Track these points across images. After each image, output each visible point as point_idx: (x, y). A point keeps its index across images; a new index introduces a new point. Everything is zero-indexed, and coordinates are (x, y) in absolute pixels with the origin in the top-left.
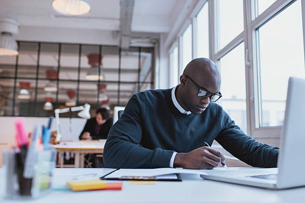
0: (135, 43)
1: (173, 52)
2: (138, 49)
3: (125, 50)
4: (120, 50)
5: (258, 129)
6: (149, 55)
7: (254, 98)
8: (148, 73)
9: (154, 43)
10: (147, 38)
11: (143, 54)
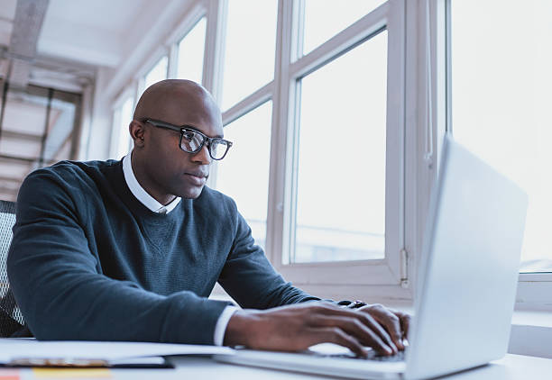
0: (42, 78)
1: (120, 108)
2: (47, 91)
3: (18, 89)
4: (6, 87)
5: (286, 267)
6: (69, 109)
7: (283, 207)
8: (63, 146)
9: (84, 86)
10: (69, 71)
11: (56, 104)
